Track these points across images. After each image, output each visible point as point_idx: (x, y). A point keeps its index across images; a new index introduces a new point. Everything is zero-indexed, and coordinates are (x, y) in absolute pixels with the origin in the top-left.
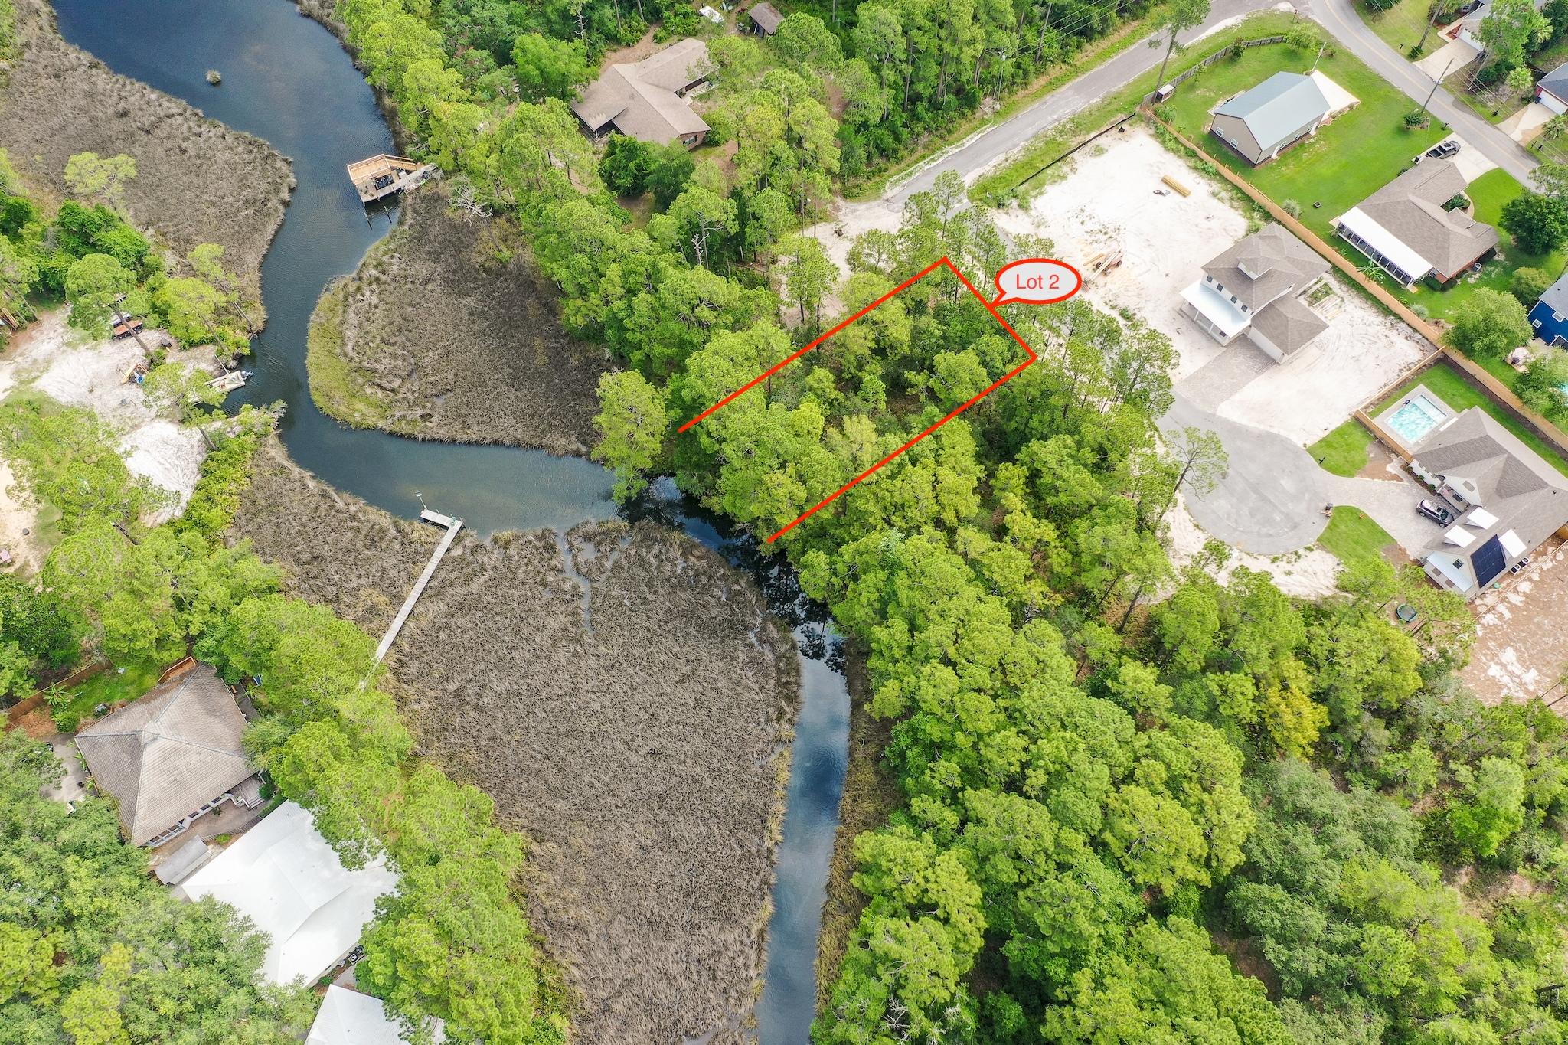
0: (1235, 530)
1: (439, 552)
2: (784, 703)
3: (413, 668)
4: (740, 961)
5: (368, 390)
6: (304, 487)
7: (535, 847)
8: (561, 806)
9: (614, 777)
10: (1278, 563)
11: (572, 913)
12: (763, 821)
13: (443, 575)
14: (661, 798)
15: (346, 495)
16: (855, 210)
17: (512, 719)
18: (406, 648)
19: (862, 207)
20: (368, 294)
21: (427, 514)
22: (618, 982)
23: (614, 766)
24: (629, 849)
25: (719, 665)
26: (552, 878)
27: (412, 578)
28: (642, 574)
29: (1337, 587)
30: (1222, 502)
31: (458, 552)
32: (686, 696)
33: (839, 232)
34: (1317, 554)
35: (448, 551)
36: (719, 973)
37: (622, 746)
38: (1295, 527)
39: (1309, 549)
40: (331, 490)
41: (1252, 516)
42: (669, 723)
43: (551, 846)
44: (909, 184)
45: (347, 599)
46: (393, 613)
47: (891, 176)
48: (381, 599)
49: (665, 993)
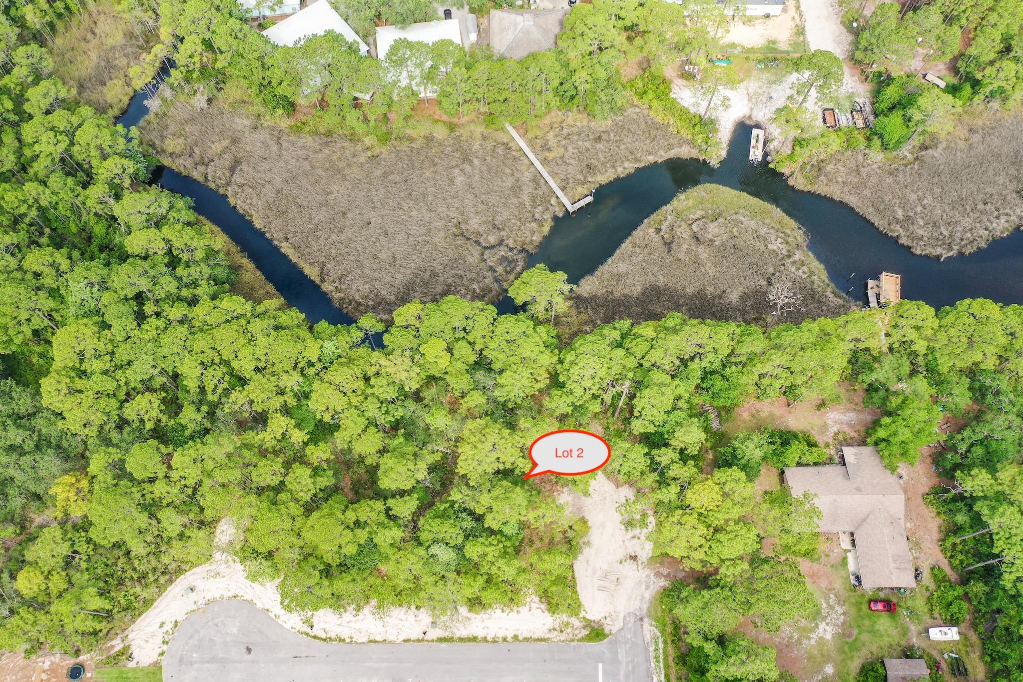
0: (213, 619)
1: (559, 193)
2: (342, 295)
3: (500, 150)
4: (248, 201)
5: (699, 213)
6: (650, 154)
7: (369, 154)
8: (379, 172)
9: (372, 201)
10: (172, 625)
11: (327, 151)
12: (295, 248)
13: (544, 187)
14: (344, 214)
15: (632, 171)
16: (647, 588)
17: (438, 177)
18: (514, 153)
19: (647, 595)
20: (781, 246)
21: (590, 199)
22: (284, 153)
23: (378, 204)
24: (334, 188)
25: (388, 279)
26: (348, 153)
27: (553, 174)
28: (469, 276)
29: (129, 646)
30: (235, 630)
31: (553, 201)
32: (385, 255)
33: (634, 558)
34: (154, 657)
35: (558, 197)
36: (251, 190)
37: (384, 213)
38: (181, 661)
39: (162, 654)
40: (641, 165)
41: (211, 640)
42: (377, 239)
43: (363, 159)
44: (647, 651)
45: (563, 142)
46: (539, 157)
47: (665, 642)
48: (551, 155)
49: (264, 165)
